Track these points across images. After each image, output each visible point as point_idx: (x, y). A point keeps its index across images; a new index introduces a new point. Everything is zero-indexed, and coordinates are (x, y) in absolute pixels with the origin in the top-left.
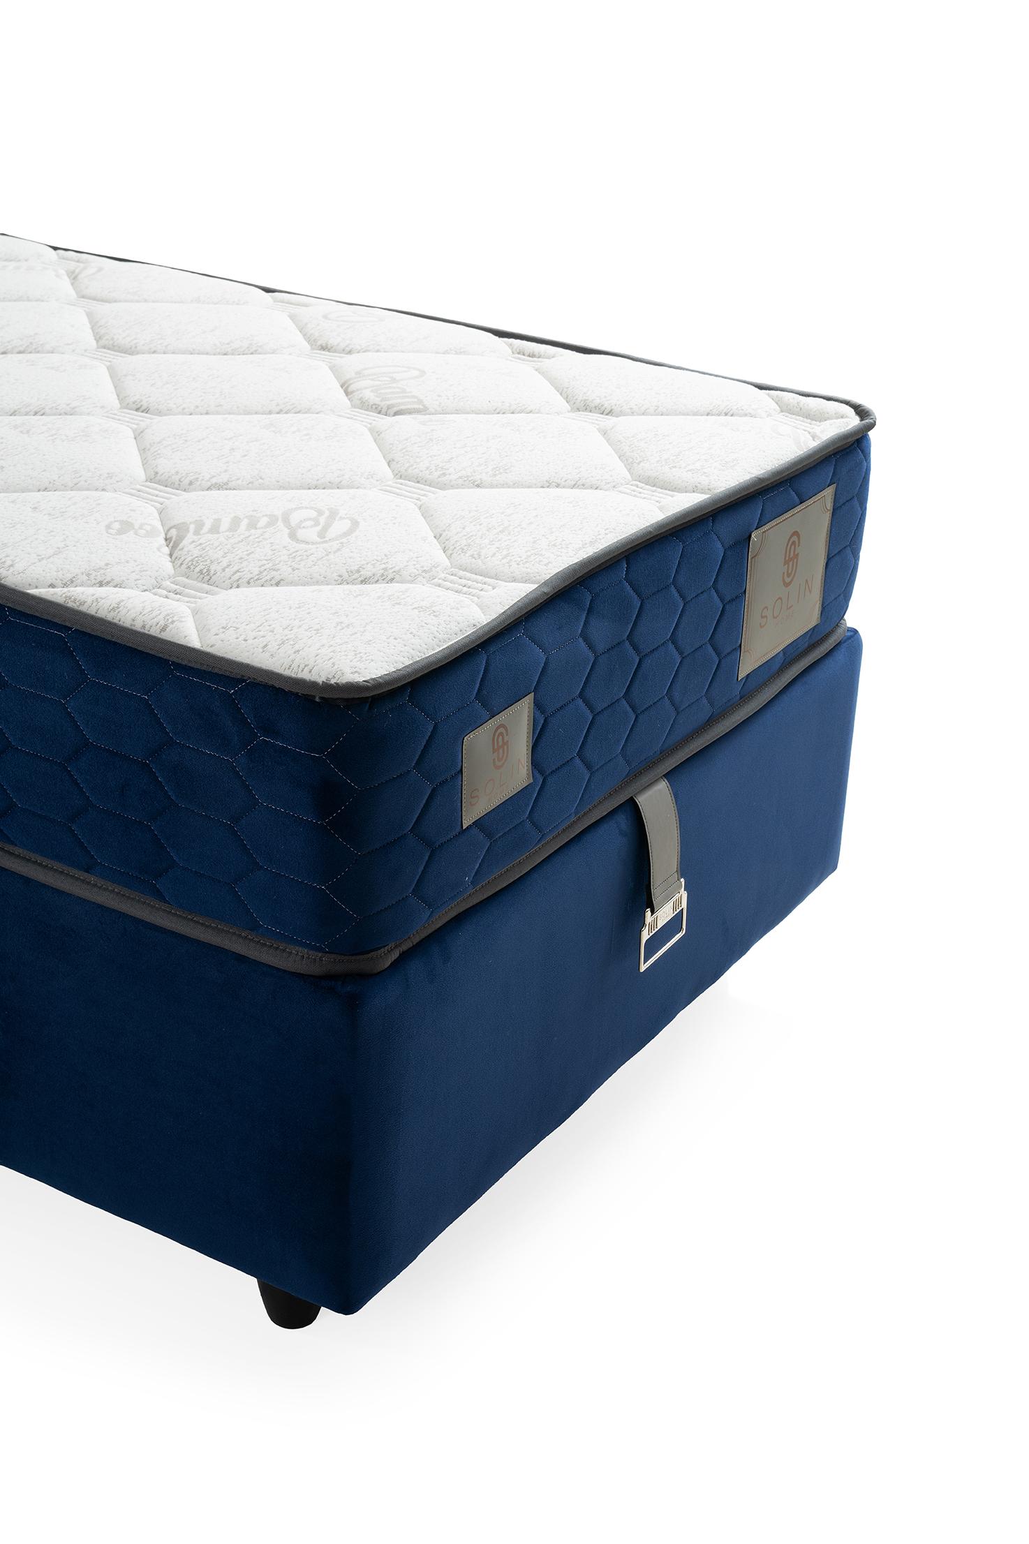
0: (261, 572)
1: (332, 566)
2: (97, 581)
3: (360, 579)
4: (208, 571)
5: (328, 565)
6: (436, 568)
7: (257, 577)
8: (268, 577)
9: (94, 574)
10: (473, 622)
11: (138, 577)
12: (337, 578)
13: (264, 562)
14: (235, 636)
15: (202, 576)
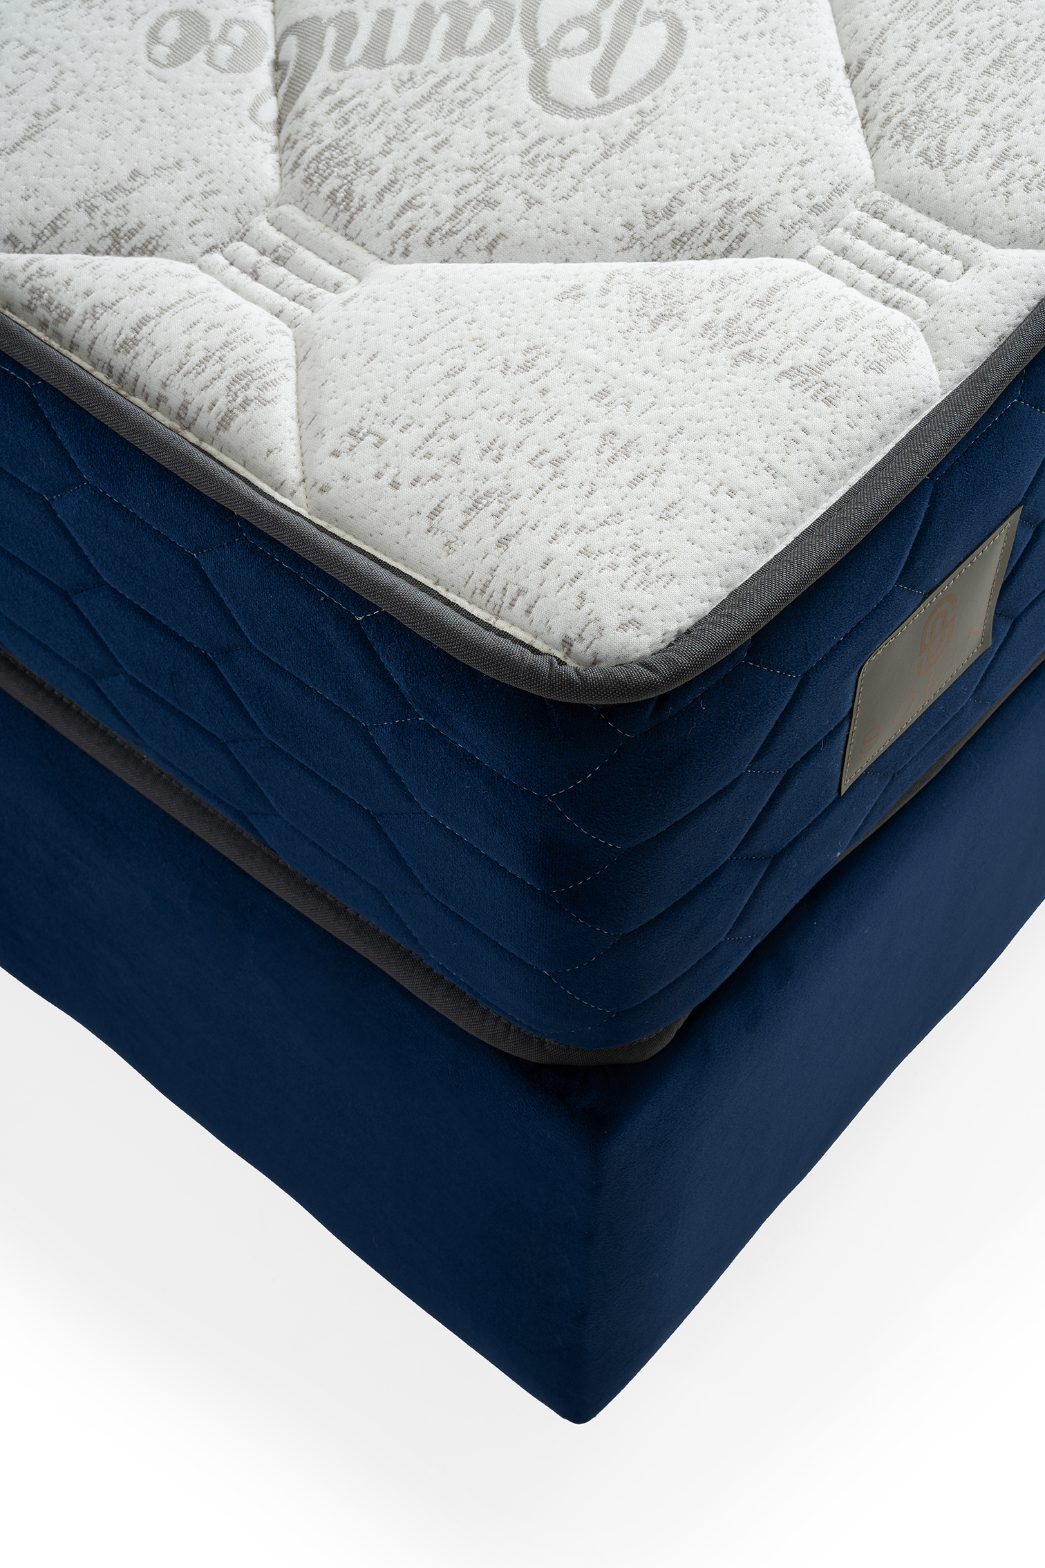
0: (459, 211)
1: (613, 193)
2: (108, 229)
3: (671, 236)
4: (349, 195)
5: (604, 189)
6: (841, 193)
7: (448, 226)
8: (473, 228)
9: (104, 205)
10: (911, 403)
11: (197, 213)
12: (621, 231)
13: (469, 176)
14: (372, 469)
15: (334, 210)
